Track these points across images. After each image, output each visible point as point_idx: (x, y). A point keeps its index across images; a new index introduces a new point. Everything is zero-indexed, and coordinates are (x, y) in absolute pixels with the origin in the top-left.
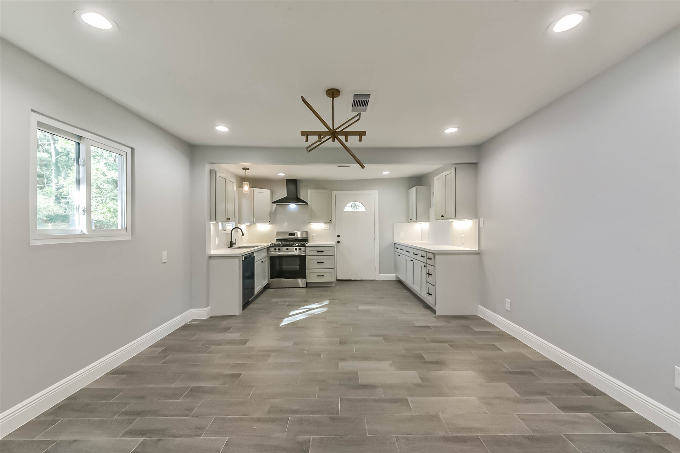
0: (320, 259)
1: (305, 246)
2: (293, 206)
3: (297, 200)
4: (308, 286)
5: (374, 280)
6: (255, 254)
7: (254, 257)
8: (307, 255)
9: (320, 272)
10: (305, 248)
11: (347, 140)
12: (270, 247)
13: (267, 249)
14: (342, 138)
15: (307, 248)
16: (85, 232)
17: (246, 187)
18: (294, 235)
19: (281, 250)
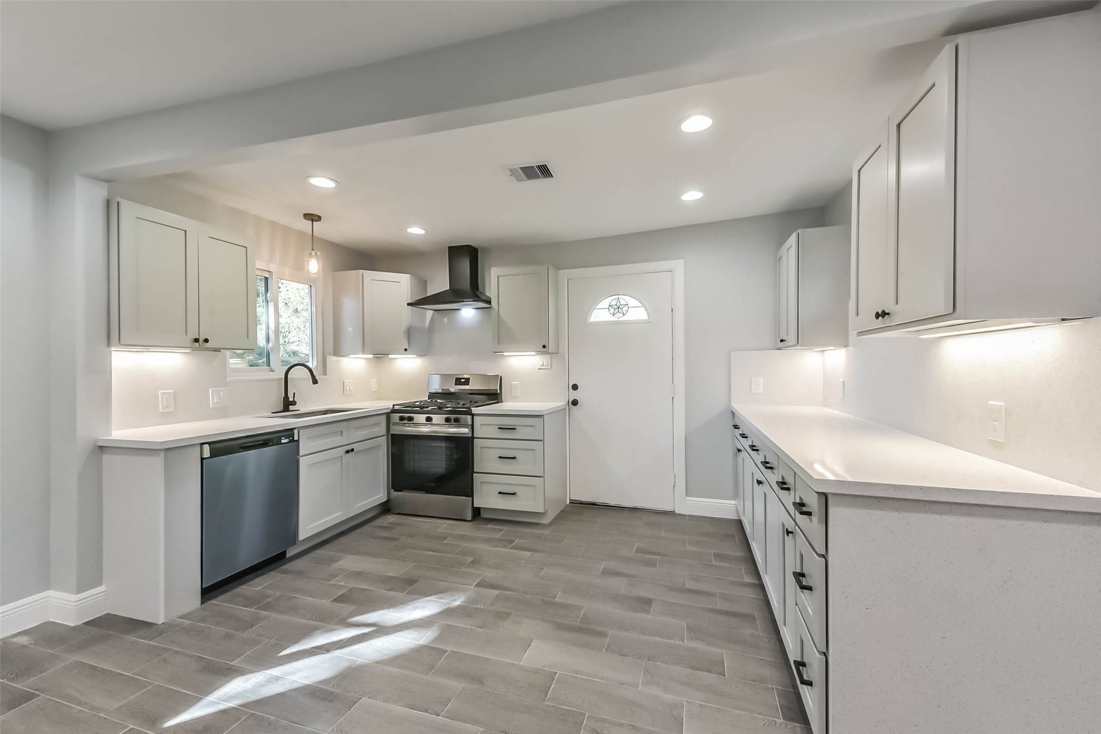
0: (508, 447)
1: (469, 413)
3: (477, 295)
4: (479, 517)
5: (672, 513)
6: (304, 435)
7: (299, 441)
8: (475, 436)
9: (507, 483)
10: (469, 417)
12: (394, 411)
13: (385, 416)
15: (475, 417)
17: (318, 267)
18: (467, 382)
19: (414, 420)
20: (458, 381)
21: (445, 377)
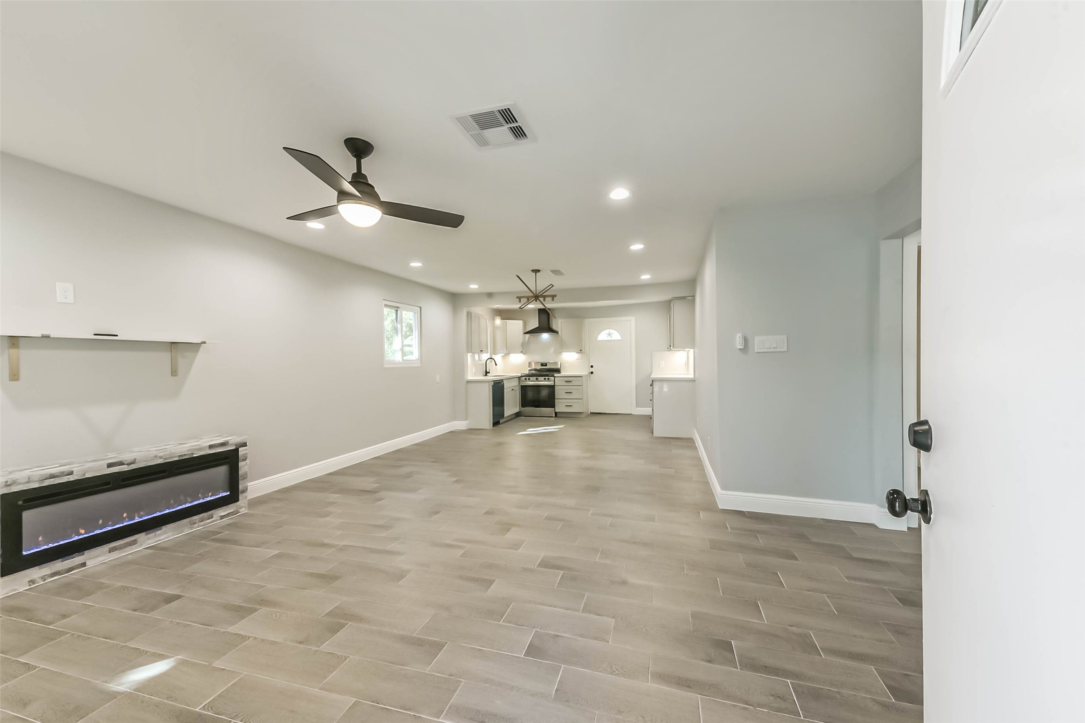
0: (569, 389)
1: (553, 376)
2: (545, 336)
3: (550, 330)
4: (558, 415)
5: (631, 414)
6: (505, 382)
7: (504, 384)
8: (556, 385)
9: (568, 402)
10: (553, 378)
11: (544, 300)
12: (522, 376)
13: (518, 378)
14: (541, 299)
15: (555, 378)
16: (401, 361)
17: (498, 321)
18: (546, 365)
19: (531, 380)
20: (542, 365)
21: (536, 363)
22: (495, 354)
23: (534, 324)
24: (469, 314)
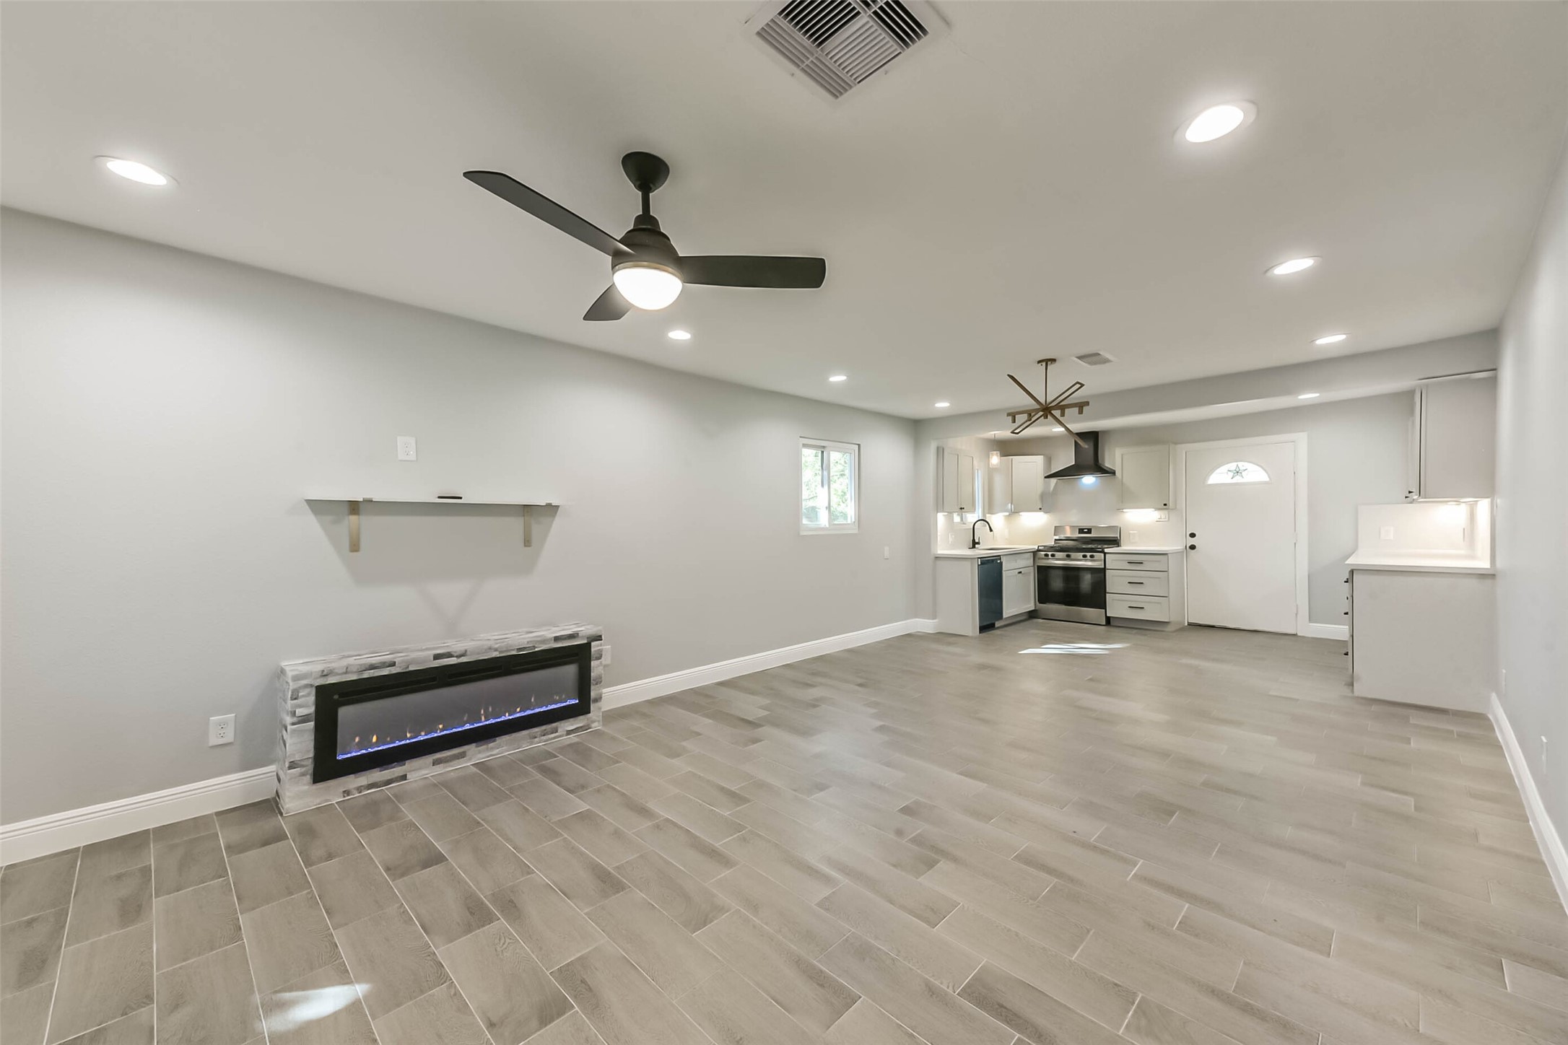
0: (1136, 576)
1: (1103, 552)
2: (1089, 480)
3: (1097, 468)
4: (1112, 623)
5: (1294, 635)
6: (1003, 559)
7: (1001, 563)
8: (1107, 567)
9: (1137, 601)
10: (1102, 555)
11: (1063, 415)
12: (1039, 551)
13: (1032, 554)
15: (1107, 555)
17: (995, 459)
18: (1089, 531)
19: (1056, 557)
20: (1081, 531)
21: (1072, 527)
22: (991, 512)
23: (1066, 458)
24: (940, 451)
